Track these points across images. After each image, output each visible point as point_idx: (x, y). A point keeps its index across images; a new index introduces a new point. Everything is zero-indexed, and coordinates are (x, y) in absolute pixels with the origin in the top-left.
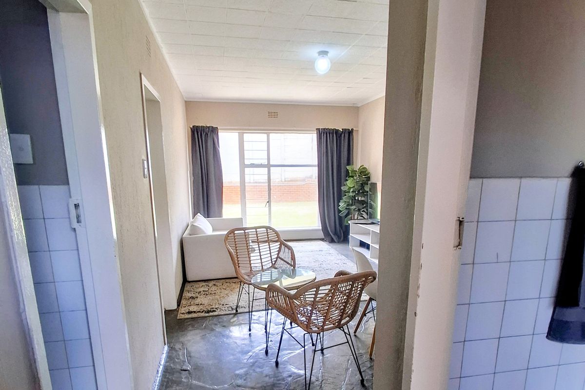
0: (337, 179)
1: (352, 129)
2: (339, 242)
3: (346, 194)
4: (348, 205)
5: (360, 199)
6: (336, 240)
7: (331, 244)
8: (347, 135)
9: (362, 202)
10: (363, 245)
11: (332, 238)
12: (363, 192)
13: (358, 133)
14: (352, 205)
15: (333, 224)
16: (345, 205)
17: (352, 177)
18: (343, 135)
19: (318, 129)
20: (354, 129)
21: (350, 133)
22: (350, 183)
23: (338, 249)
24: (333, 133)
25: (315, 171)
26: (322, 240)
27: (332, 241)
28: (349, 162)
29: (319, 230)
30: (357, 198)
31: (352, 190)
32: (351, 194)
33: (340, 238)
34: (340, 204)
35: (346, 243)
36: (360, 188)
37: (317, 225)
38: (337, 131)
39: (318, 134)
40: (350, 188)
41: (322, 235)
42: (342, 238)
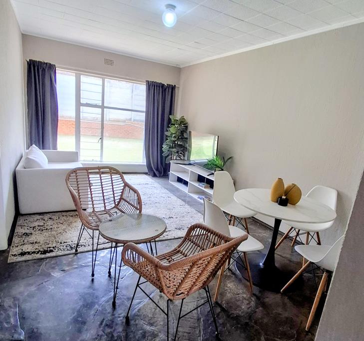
0: (161, 125)
1: (175, 86)
2: (160, 177)
3: (168, 138)
4: (170, 148)
5: (179, 143)
6: (158, 175)
7: (154, 178)
8: (170, 91)
9: (180, 146)
10: (180, 180)
11: (154, 173)
12: (181, 138)
13: (179, 90)
14: (173, 148)
15: (156, 161)
16: (168, 147)
17: (174, 125)
18: (167, 90)
19: (148, 82)
20: (177, 86)
21: (173, 88)
22: (172, 130)
23: (161, 183)
24: (159, 87)
25: (143, 117)
26: (146, 174)
27: (155, 175)
28: (171, 112)
29: (144, 165)
30: (176, 142)
31: (173, 136)
32: (173, 139)
33: (161, 173)
34: (163, 146)
35: (166, 178)
36: (180, 134)
37: (142, 161)
38: (163, 85)
39: (148, 85)
40: (172, 134)
41: (146, 170)
42: (163, 174)
